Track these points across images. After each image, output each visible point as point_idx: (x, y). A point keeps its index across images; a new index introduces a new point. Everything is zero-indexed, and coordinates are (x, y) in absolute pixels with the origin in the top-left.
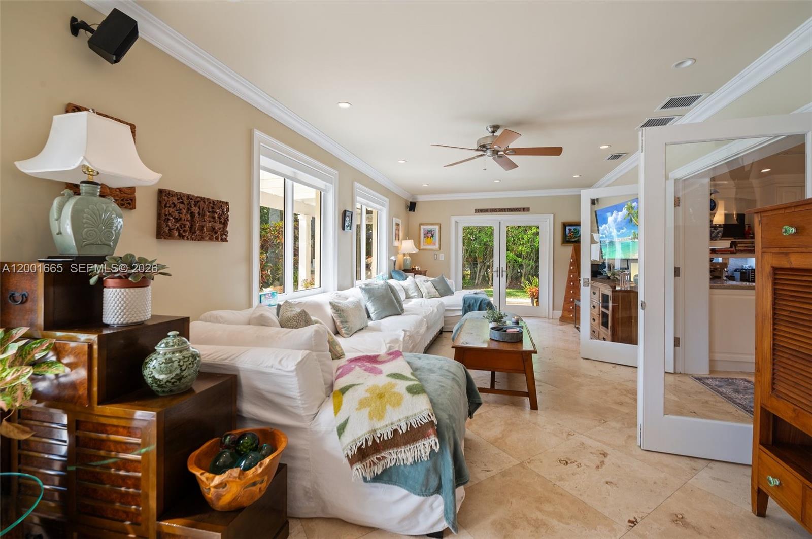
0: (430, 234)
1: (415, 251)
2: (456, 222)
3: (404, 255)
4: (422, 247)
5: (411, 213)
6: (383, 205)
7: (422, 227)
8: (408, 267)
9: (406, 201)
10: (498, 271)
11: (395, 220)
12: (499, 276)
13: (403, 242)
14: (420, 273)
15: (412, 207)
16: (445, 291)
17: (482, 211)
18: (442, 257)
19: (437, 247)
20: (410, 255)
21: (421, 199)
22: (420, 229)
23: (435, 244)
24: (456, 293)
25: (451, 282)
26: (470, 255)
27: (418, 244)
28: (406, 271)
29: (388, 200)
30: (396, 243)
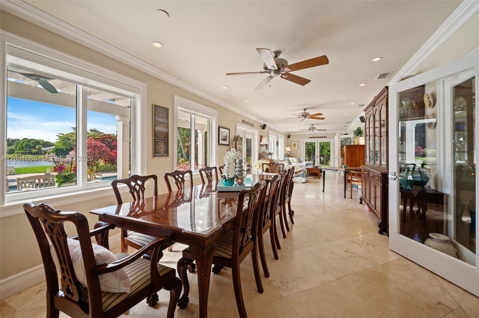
0: (295, 145)
1: (290, 150)
2: (303, 141)
3: (287, 152)
4: (292, 149)
5: (289, 138)
6: (282, 138)
7: (292, 143)
8: (288, 155)
9: (287, 135)
10: (317, 156)
11: (285, 141)
12: (317, 158)
13: (287, 148)
14: (292, 157)
15: (289, 137)
16: (300, 161)
17: (311, 138)
18: (299, 152)
19: (297, 149)
20: (289, 151)
21: (291, 134)
22: (291, 143)
23: (296, 148)
24: (303, 162)
25: (302, 159)
26: (308, 151)
27: (291, 148)
28: (288, 156)
29: (283, 136)
30: (285, 148)
